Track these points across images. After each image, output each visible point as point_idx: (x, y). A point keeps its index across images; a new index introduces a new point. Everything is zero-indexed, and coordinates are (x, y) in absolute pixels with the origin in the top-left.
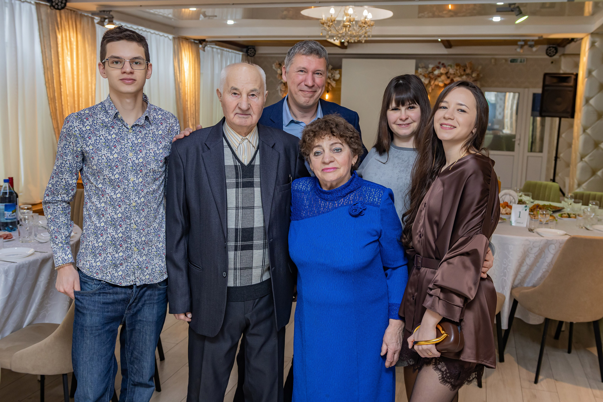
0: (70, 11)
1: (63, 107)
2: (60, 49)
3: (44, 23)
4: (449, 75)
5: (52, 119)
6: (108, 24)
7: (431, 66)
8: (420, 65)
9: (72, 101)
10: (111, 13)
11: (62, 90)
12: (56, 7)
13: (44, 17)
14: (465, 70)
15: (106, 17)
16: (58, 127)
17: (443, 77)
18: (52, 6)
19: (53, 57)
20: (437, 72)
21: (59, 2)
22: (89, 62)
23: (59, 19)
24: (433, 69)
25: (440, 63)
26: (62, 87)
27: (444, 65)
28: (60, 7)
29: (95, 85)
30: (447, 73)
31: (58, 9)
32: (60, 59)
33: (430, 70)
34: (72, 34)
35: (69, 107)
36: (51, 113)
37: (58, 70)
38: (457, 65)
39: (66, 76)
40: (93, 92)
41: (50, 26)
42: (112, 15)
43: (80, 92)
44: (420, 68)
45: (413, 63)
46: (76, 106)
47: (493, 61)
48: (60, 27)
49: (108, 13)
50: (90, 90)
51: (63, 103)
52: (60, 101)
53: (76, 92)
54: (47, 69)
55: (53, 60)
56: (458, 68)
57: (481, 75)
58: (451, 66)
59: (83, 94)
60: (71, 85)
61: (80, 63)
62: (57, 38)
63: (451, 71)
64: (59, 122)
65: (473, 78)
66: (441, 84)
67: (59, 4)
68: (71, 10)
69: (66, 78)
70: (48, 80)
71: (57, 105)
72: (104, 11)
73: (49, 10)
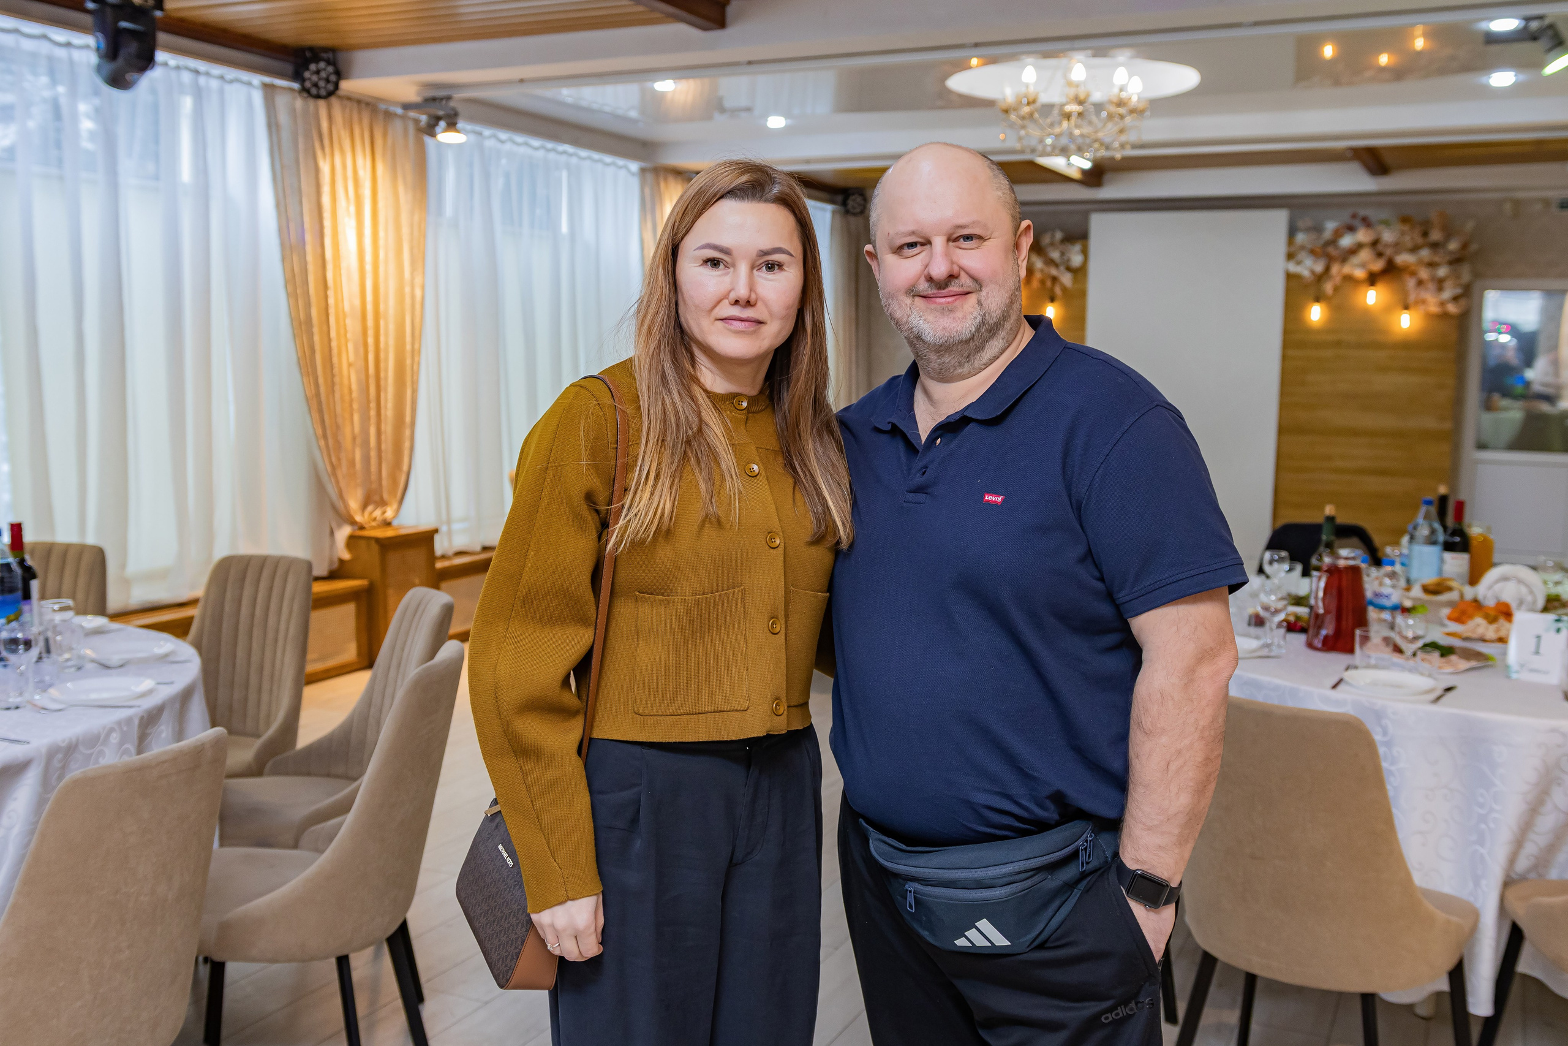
0: (355, 105)
1: (334, 344)
2: (326, 200)
3: (286, 135)
4: (1380, 248)
5: (301, 373)
6: (446, 130)
7: (1330, 226)
8: (1301, 224)
9: (358, 327)
10: (452, 104)
11: (331, 301)
12: (314, 91)
13: (283, 118)
14: (1425, 234)
15: (441, 113)
16: (318, 395)
17: (1365, 255)
18: (305, 90)
19: (307, 219)
20: (1346, 241)
21: (320, 79)
22: (405, 231)
23: (325, 125)
24: (1338, 234)
25: (1354, 216)
26: (330, 293)
27: (1367, 222)
28: (323, 92)
29: (423, 288)
30: (1375, 243)
31: (318, 97)
32: (327, 223)
33: (1327, 234)
34: (360, 161)
35: (350, 346)
36: (299, 359)
37: (319, 250)
38: (1405, 220)
39: (344, 265)
40: (418, 306)
41: (301, 140)
42: (453, 109)
43: (382, 307)
44: (1302, 230)
45: (1280, 218)
46: (371, 340)
47: (1508, 207)
48: (326, 142)
49: (444, 102)
50: (408, 301)
51: (333, 334)
52: (325, 328)
53: (370, 307)
54: (291, 247)
55: (307, 226)
56: (1406, 228)
57: (1474, 247)
58: (1386, 223)
59: (391, 312)
60: (356, 288)
61: (381, 234)
62: (317, 170)
63: (1388, 236)
64: (321, 381)
65: (1451, 253)
66: (1360, 274)
67: (322, 84)
68: (359, 102)
69: (343, 272)
70: (294, 276)
71: (316, 338)
72: (434, 99)
73: (299, 103)
